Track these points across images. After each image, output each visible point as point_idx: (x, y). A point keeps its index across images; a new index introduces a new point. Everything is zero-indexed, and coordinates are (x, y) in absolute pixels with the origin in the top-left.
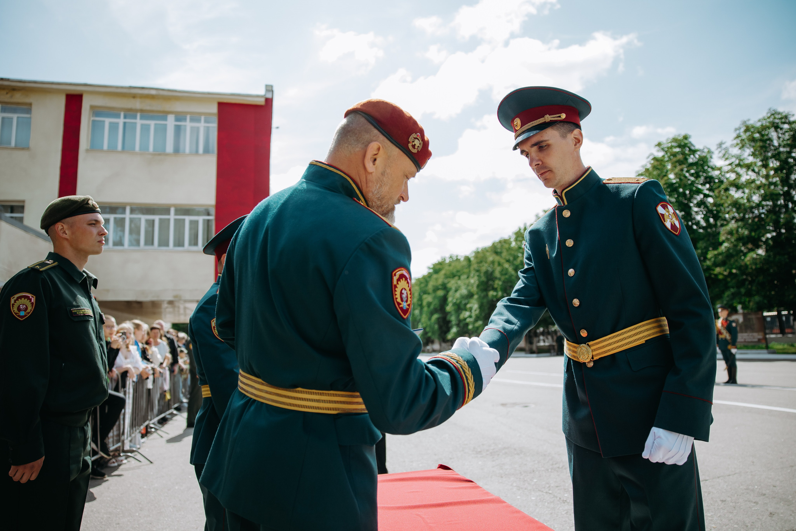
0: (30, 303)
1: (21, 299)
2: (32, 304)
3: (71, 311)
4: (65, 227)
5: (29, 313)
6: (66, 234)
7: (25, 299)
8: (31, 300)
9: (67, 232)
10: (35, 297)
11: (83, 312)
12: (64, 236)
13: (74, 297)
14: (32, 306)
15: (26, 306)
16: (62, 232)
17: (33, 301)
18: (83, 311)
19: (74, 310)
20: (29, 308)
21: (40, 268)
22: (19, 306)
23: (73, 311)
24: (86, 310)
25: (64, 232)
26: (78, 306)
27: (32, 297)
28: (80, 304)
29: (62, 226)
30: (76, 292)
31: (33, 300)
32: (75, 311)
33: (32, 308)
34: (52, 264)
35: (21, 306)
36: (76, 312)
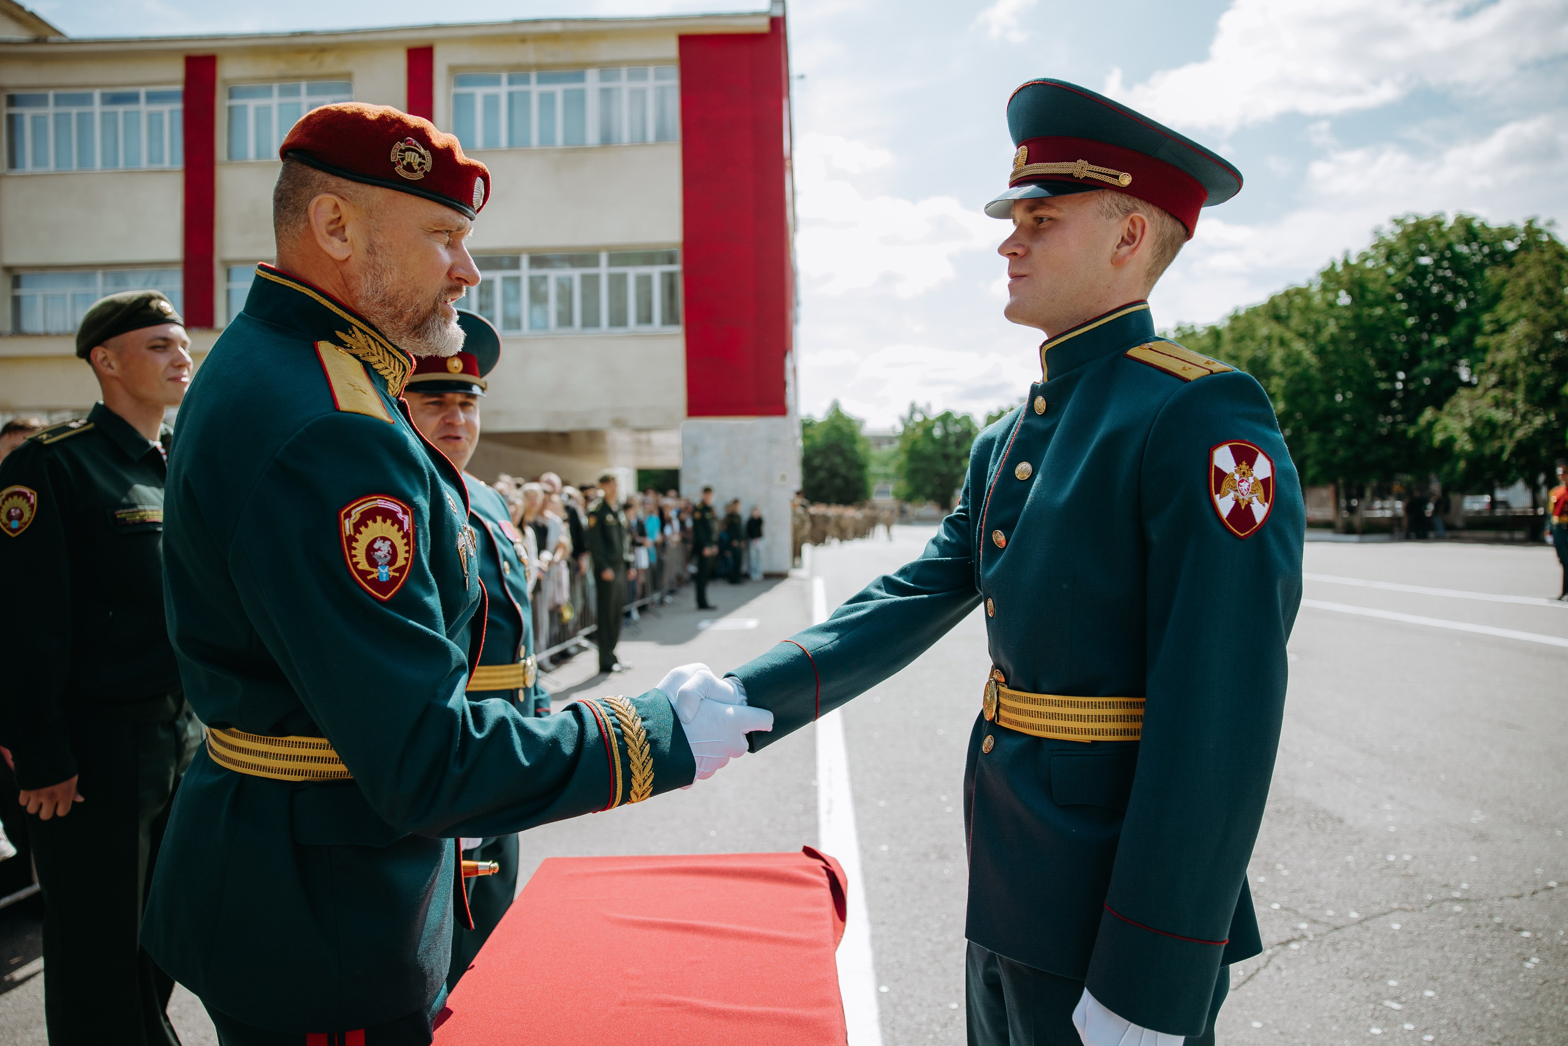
0: (28, 505)
1: (13, 498)
2: (32, 506)
3: (115, 516)
4: (110, 354)
5: (25, 524)
6: (113, 368)
7: (18, 497)
8: (28, 499)
9: (114, 364)
10: (36, 494)
11: (141, 516)
12: (109, 371)
13: (127, 487)
14: (32, 510)
15: (21, 511)
16: (106, 363)
17: (32, 501)
18: (141, 514)
19: (121, 514)
20: (27, 515)
21: (48, 438)
22: (9, 512)
23: (118, 516)
24: (150, 513)
25: (110, 366)
26: (134, 505)
27: (31, 493)
28: (136, 501)
29: (104, 353)
30: (128, 477)
31: (33, 499)
32: (124, 515)
33: (32, 514)
34: (80, 427)
35: (13, 510)
36: (124, 519)
